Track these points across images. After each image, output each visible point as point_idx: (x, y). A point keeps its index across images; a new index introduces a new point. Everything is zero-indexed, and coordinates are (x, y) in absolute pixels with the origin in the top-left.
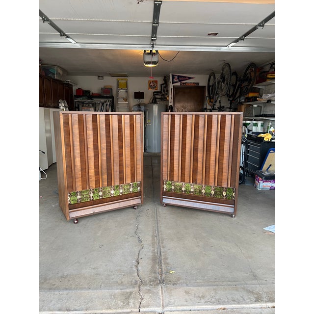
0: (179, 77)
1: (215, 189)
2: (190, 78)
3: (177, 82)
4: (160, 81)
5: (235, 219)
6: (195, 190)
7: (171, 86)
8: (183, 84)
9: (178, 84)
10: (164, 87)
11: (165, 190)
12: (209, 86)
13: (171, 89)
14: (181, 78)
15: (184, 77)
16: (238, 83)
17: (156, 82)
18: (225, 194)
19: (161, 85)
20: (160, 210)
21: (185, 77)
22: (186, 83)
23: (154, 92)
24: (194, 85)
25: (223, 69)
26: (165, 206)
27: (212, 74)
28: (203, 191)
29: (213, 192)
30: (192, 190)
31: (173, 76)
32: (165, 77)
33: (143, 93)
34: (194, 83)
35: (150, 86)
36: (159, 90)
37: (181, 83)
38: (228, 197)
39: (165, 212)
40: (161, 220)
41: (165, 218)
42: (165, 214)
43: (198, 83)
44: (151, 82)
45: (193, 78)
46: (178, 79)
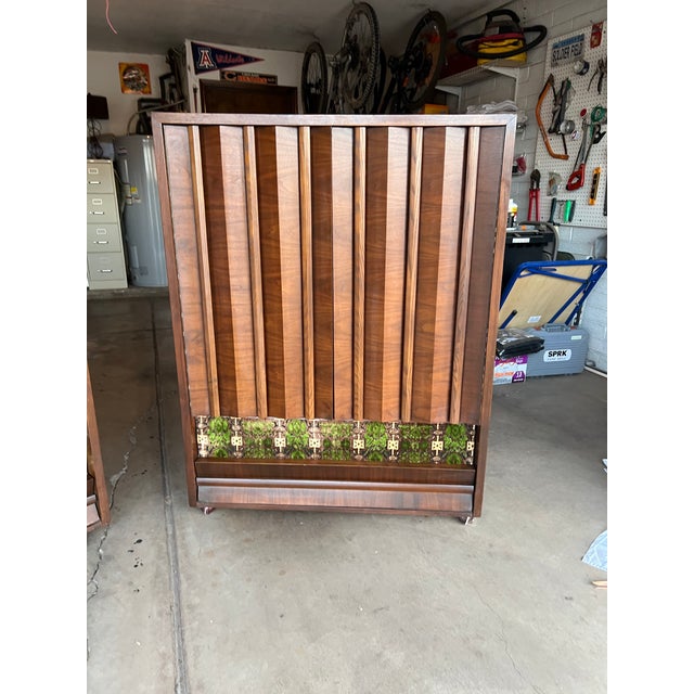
0: (215, 53)
1: (401, 434)
2: (248, 60)
3: (210, 69)
4: (157, 65)
6: (327, 443)
7: (193, 80)
8: (230, 76)
9: (215, 76)
10: (172, 86)
11: (203, 453)
12: (306, 86)
13: (195, 90)
14: (221, 59)
15: (228, 53)
17: (144, 68)
18: (437, 446)
19: (162, 79)
20: (191, 538)
21: (235, 55)
22: (239, 74)
23: (141, 101)
24: (263, 81)
25: (350, 25)
26: (209, 512)
27: (314, 49)
28: (358, 444)
29: (393, 445)
30: (315, 443)
31: (195, 48)
32: (171, 53)
33: (104, 100)
34: (261, 76)
35: (126, 82)
36: (155, 93)
37: (222, 73)
38: (449, 458)
39: (210, 545)
40: (197, 600)
41: (214, 585)
42: (211, 553)
43: (275, 77)
44: (129, 68)
45: (256, 60)
46: (214, 59)
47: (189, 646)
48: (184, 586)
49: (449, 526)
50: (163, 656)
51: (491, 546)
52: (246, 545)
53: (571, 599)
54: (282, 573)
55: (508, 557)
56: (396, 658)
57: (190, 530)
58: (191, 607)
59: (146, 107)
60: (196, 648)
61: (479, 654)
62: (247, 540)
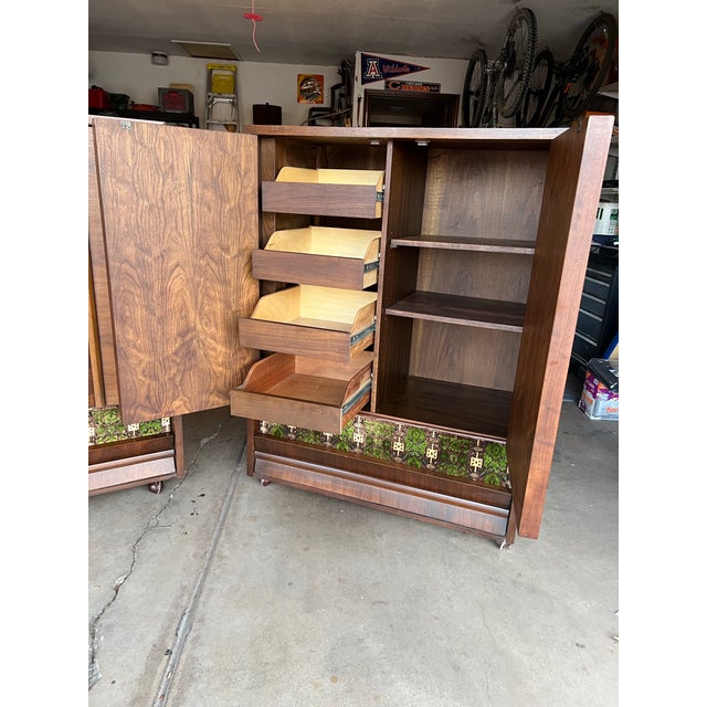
0: (383, 62)
1: (441, 444)
2: (413, 69)
3: (376, 79)
4: (330, 75)
5: (507, 555)
6: (369, 438)
7: (359, 90)
8: (395, 85)
9: (379, 85)
10: (341, 95)
11: (263, 430)
12: (467, 92)
13: (359, 100)
14: (388, 69)
15: (396, 63)
16: (554, 82)
17: (320, 78)
18: (476, 462)
19: (333, 89)
20: (243, 502)
21: (401, 65)
22: (404, 83)
23: (313, 109)
24: (426, 90)
25: (512, 31)
26: (265, 484)
27: (479, 56)
28: (398, 447)
29: (432, 454)
30: (359, 438)
31: (364, 58)
32: (343, 64)
33: (280, 108)
34: (425, 85)
35: (302, 91)
36: (326, 103)
37: (387, 83)
38: (487, 477)
39: (256, 512)
40: (227, 553)
41: (246, 544)
42: (254, 518)
43: (438, 86)
44: (307, 79)
45: (422, 69)
46: (381, 69)
47: (207, 586)
48: (223, 539)
49: (483, 547)
50: (184, 588)
51: (520, 575)
52: (287, 519)
53: (582, 646)
54: (306, 549)
55: (533, 590)
56: (374, 647)
57: (246, 495)
58: (221, 557)
59: (316, 116)
60: (211, 590)
61: (456, 668)
62: (288, 515)
